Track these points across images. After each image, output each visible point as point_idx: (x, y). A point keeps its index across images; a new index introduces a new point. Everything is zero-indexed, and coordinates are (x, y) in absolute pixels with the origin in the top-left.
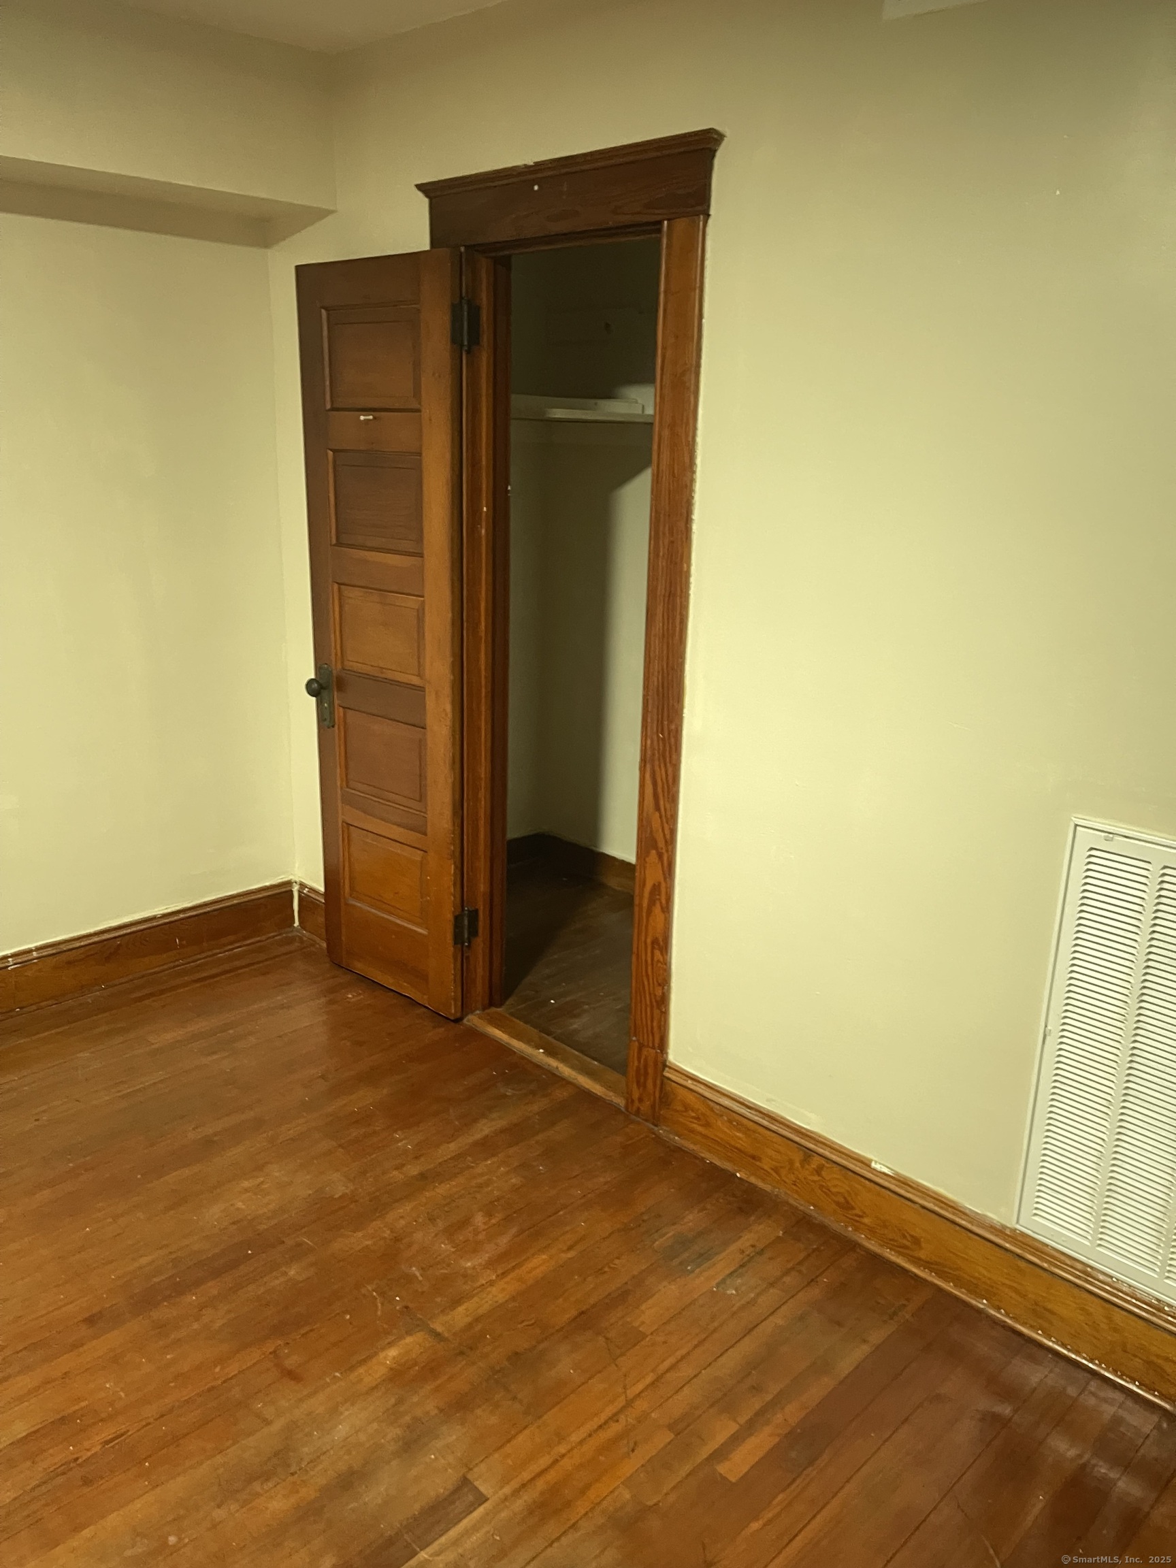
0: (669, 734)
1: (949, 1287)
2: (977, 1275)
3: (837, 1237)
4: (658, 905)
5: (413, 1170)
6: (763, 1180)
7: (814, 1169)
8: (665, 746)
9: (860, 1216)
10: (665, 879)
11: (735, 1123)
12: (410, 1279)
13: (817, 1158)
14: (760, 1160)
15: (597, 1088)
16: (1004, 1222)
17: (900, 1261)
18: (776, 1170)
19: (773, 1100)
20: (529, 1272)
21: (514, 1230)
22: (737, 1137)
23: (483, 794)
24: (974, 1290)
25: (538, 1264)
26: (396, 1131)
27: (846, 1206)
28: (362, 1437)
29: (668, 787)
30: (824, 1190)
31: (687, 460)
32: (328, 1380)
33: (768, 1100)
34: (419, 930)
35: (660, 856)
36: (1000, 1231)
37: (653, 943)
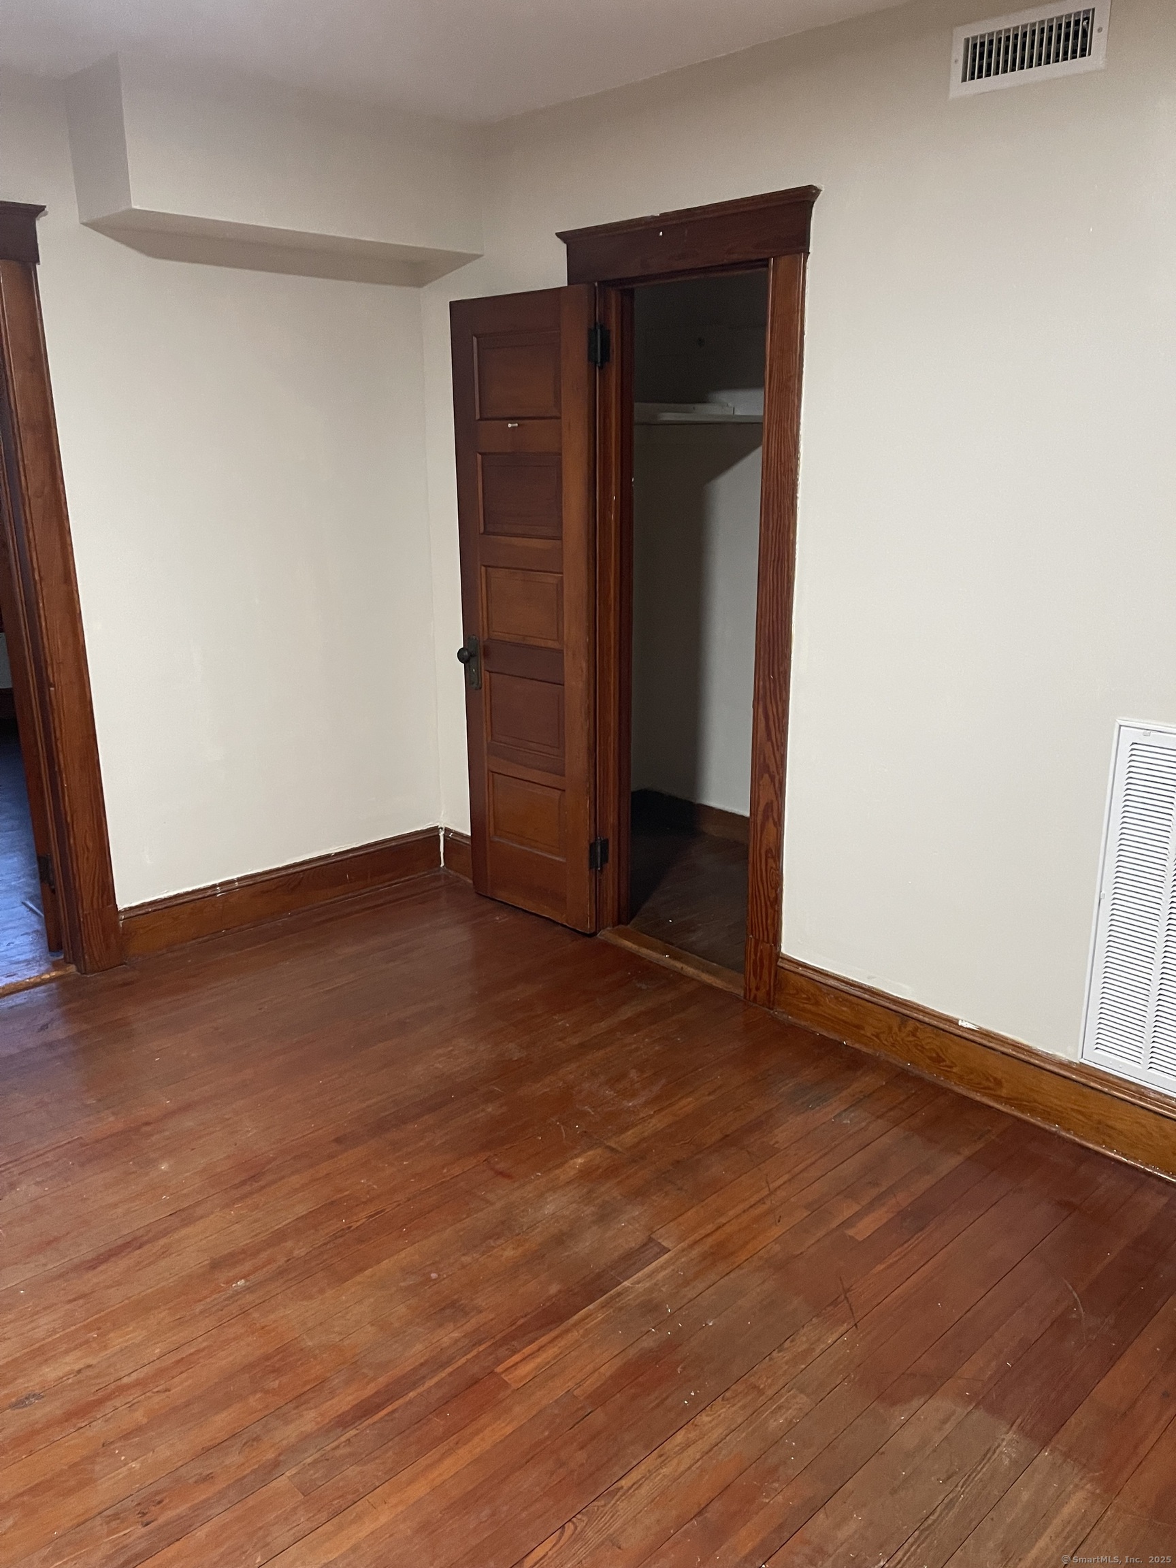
0: (779, 675)
1: (1026, 1117)
2: (1049, 1104)
3: (933, 1085)
4: (771, 820)
5: (575, 1041)
6: (866, 1045)
7: (910, 1031)
8: (775, 686)
9: (950, 1067)
10: (777, 798)
11: (841, 1000)
12: (586, 1114)
13: (911, 1022)
14: (863, 1028)
15: (717, 983)
16: (1071, 1060)
17: (985, 1100)
18: (877, 1036)
19: (873, 978)
20: (681, 1109)
21: (663, 1081)
22: (843, 1011)
23: (612, 739)
24: (1047, 1115)
25: (687, 1104)
26: (555, 1014)
27: (938, 1060)
28: (566, 1213)
29: (778, 720)
30: (919, 1048)
31: (792, 449)
32: (533, 1178)
33: (869, 978)
34: (557, 859)
35: (772, 778)
36: (1067, 1066)
37: (767, 852)
